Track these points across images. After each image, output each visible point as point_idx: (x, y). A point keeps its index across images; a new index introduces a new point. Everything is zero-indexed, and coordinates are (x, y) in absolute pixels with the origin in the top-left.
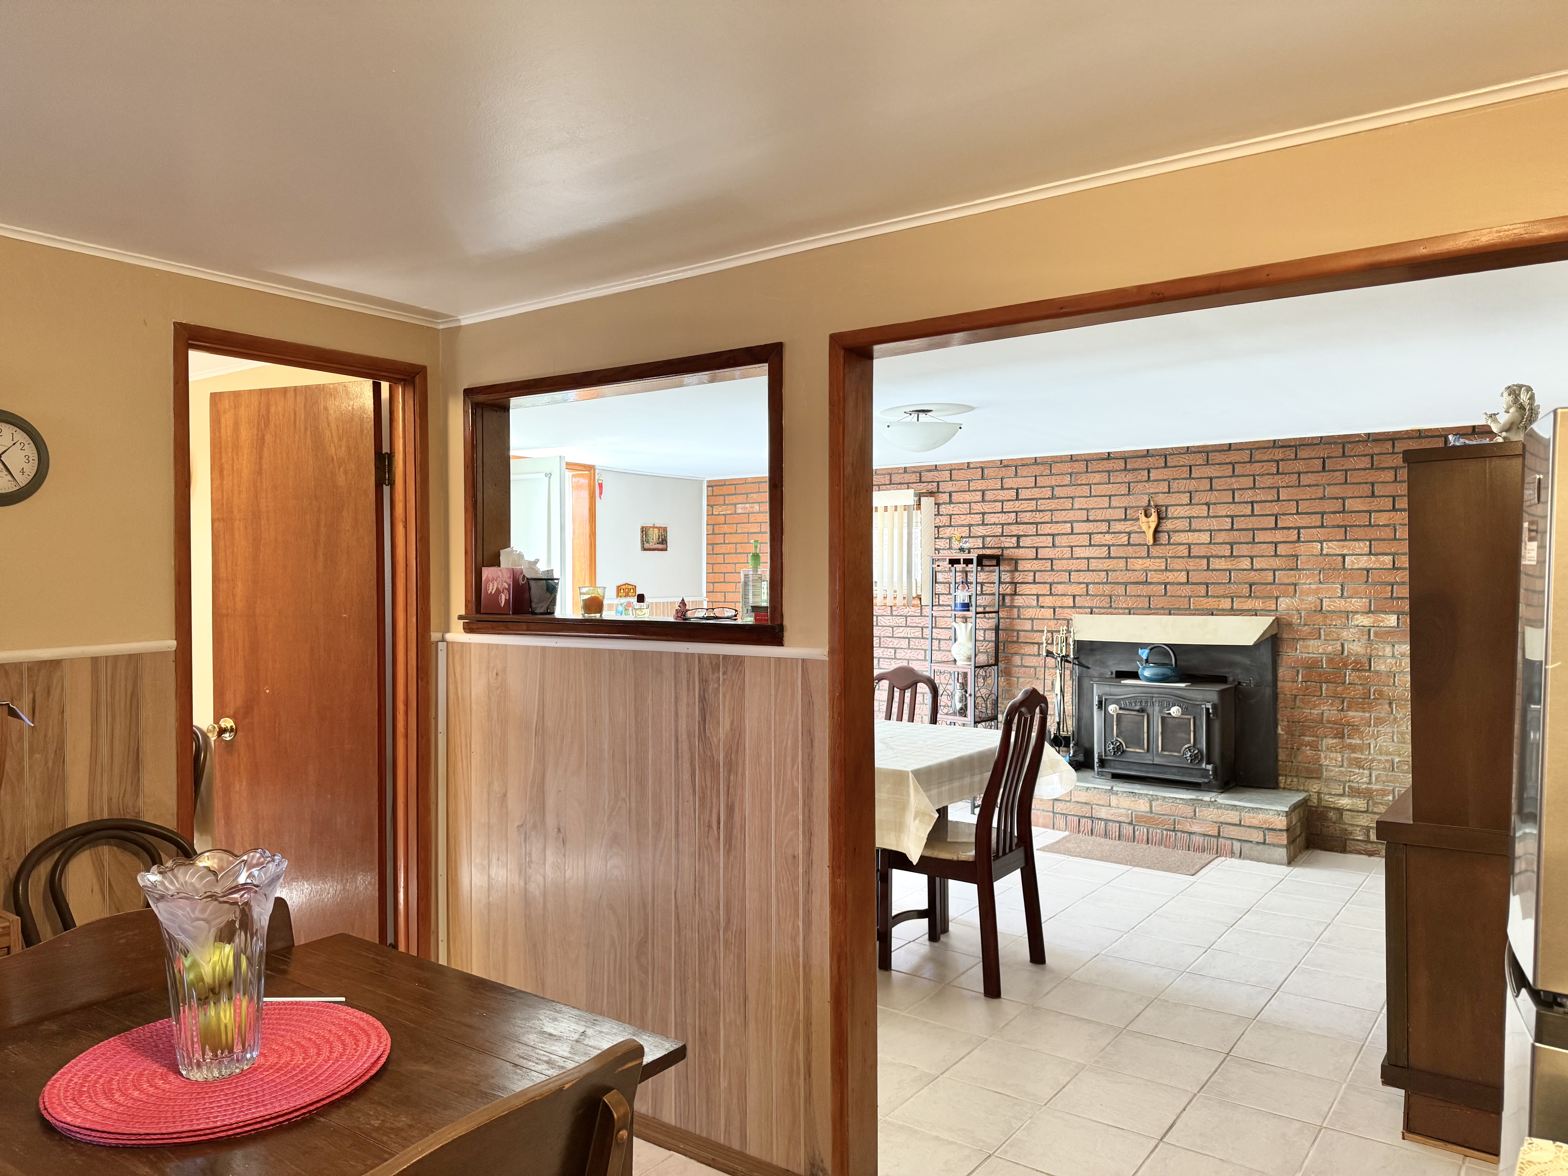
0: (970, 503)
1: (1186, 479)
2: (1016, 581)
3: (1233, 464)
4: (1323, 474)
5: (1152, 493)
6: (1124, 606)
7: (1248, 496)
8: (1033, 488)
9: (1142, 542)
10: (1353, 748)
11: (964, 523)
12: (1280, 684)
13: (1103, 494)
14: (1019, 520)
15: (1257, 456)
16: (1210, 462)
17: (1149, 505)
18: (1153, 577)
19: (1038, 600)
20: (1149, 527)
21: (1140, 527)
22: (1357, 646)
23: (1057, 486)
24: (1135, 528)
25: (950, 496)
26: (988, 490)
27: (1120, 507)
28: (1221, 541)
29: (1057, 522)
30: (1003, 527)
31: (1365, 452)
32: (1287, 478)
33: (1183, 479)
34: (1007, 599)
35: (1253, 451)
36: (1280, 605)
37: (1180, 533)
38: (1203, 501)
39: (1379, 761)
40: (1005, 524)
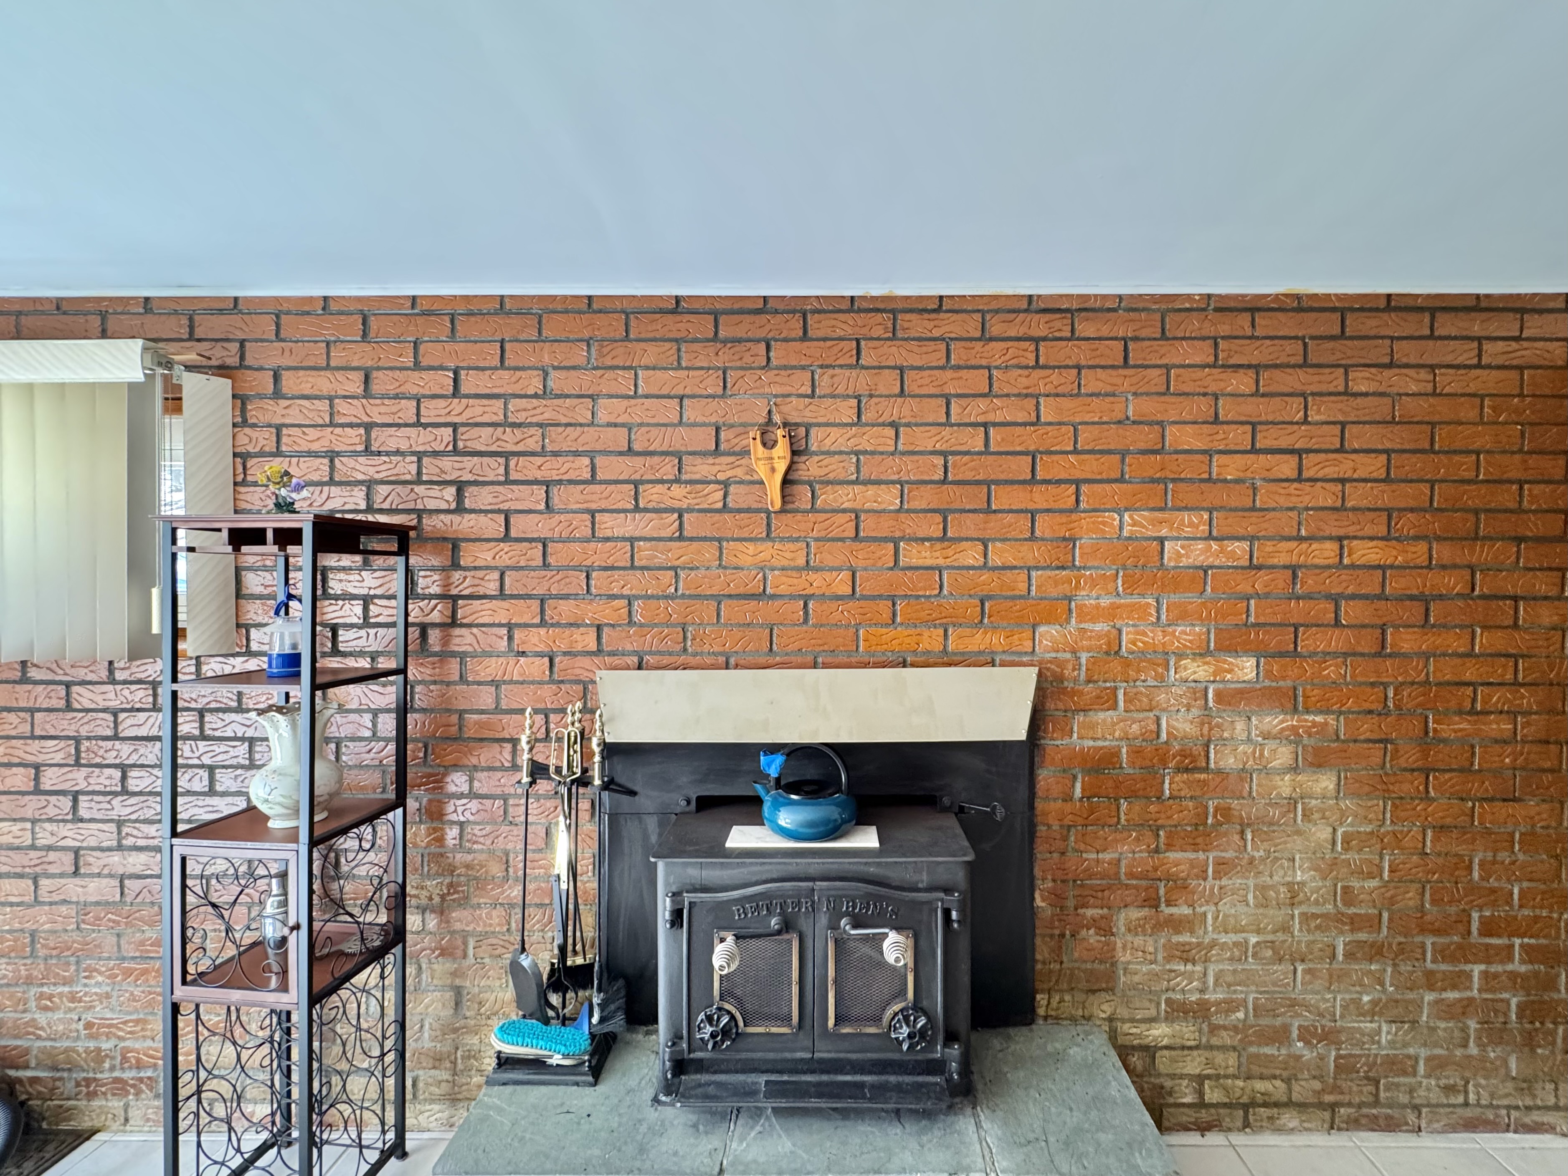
0: (331, 399)
1: (850, 367)
2: (454, 592)
3: (947, 341)
4: (1122, 372)
5: (776, 396)
6: (716, 649)
7: (977, 410)
8: (496, 368)
9: (755, 506)
10: (1177, 925)
11: (315, 447)
12: (1039, 805)
13: (665, 391)
14: (460, 444)
15: (996, 328)
16: (899, 334)
17: (770, 421)
18: (777, 583)
19: (510, 638)
20: (773, 470)
21: (751, 471)
22: (1185, 721)
23: (555, 368)
24: (739, 473)
25: (276, 378)
26: (379, 369)
27: (704, 425)
28: (924, 506)
29: (556, 454)
30: (419, 461)
31: (1205, 333)
32: (1055, 377)
33: (841, 366)
34: (434, 636)
35: (988, 317)
36: (1040, 642)
37: (838, 487)
38: (886, 418)
39: (1223, 946)
40: (425, 453)
